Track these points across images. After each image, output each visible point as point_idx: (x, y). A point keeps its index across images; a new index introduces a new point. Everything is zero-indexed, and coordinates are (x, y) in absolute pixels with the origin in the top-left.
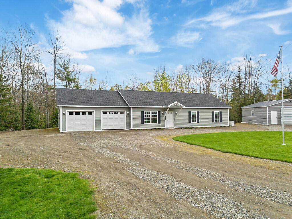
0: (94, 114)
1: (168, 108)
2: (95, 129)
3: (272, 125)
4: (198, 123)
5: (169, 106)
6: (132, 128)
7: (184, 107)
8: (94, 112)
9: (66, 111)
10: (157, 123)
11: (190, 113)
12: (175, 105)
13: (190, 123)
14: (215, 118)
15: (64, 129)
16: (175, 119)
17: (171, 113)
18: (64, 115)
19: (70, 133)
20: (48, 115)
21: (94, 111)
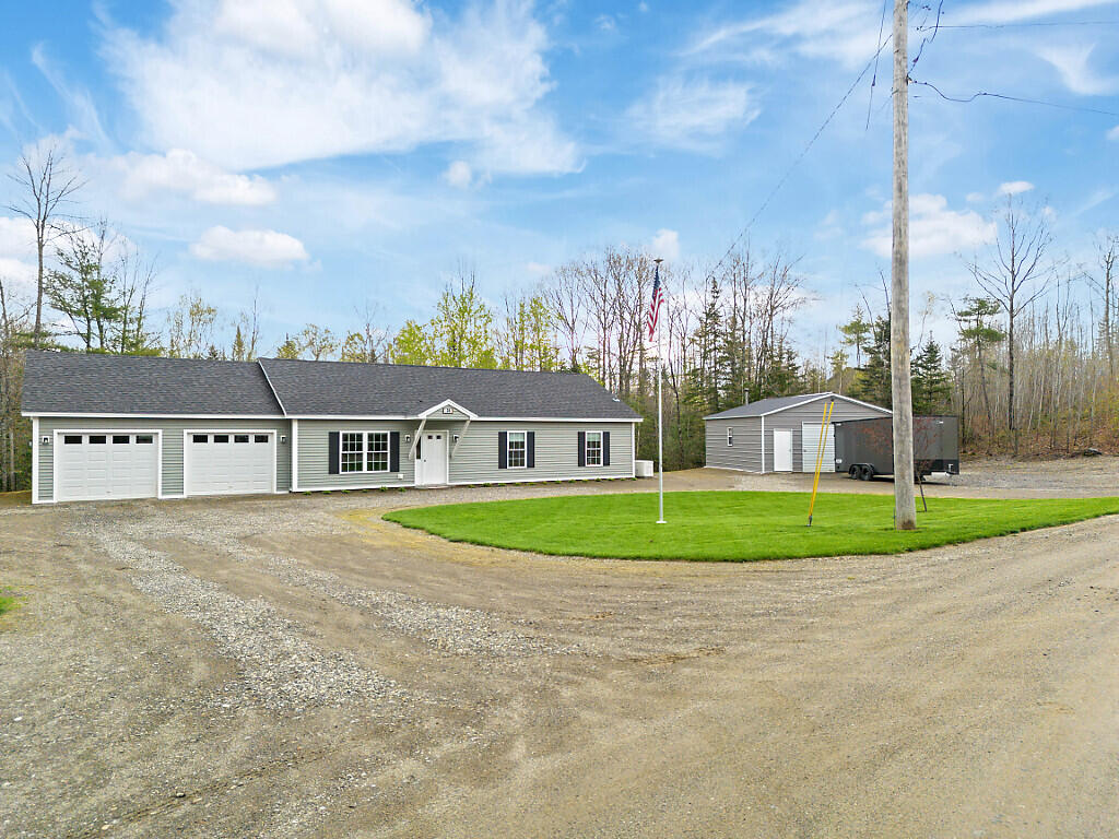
0: (159, 441)
1: (421, 421)
2: (163, 493)
3: (775, 473)
4: (531, 470)
5: (423, 416)
6: (295, 488)
7: (474, 417)
8: (159, 433)
9: (55, 431)
10: (388, 470)
11: (503, 436)
12: (445, 411)
13: (504, 470)
14: (588, 453)
15: (47, 491)
16: (450, 456)
17: (439, 437)
18: (45, 444)
19: (66, 505)
20: (8, 446)
21: (160, 431)
